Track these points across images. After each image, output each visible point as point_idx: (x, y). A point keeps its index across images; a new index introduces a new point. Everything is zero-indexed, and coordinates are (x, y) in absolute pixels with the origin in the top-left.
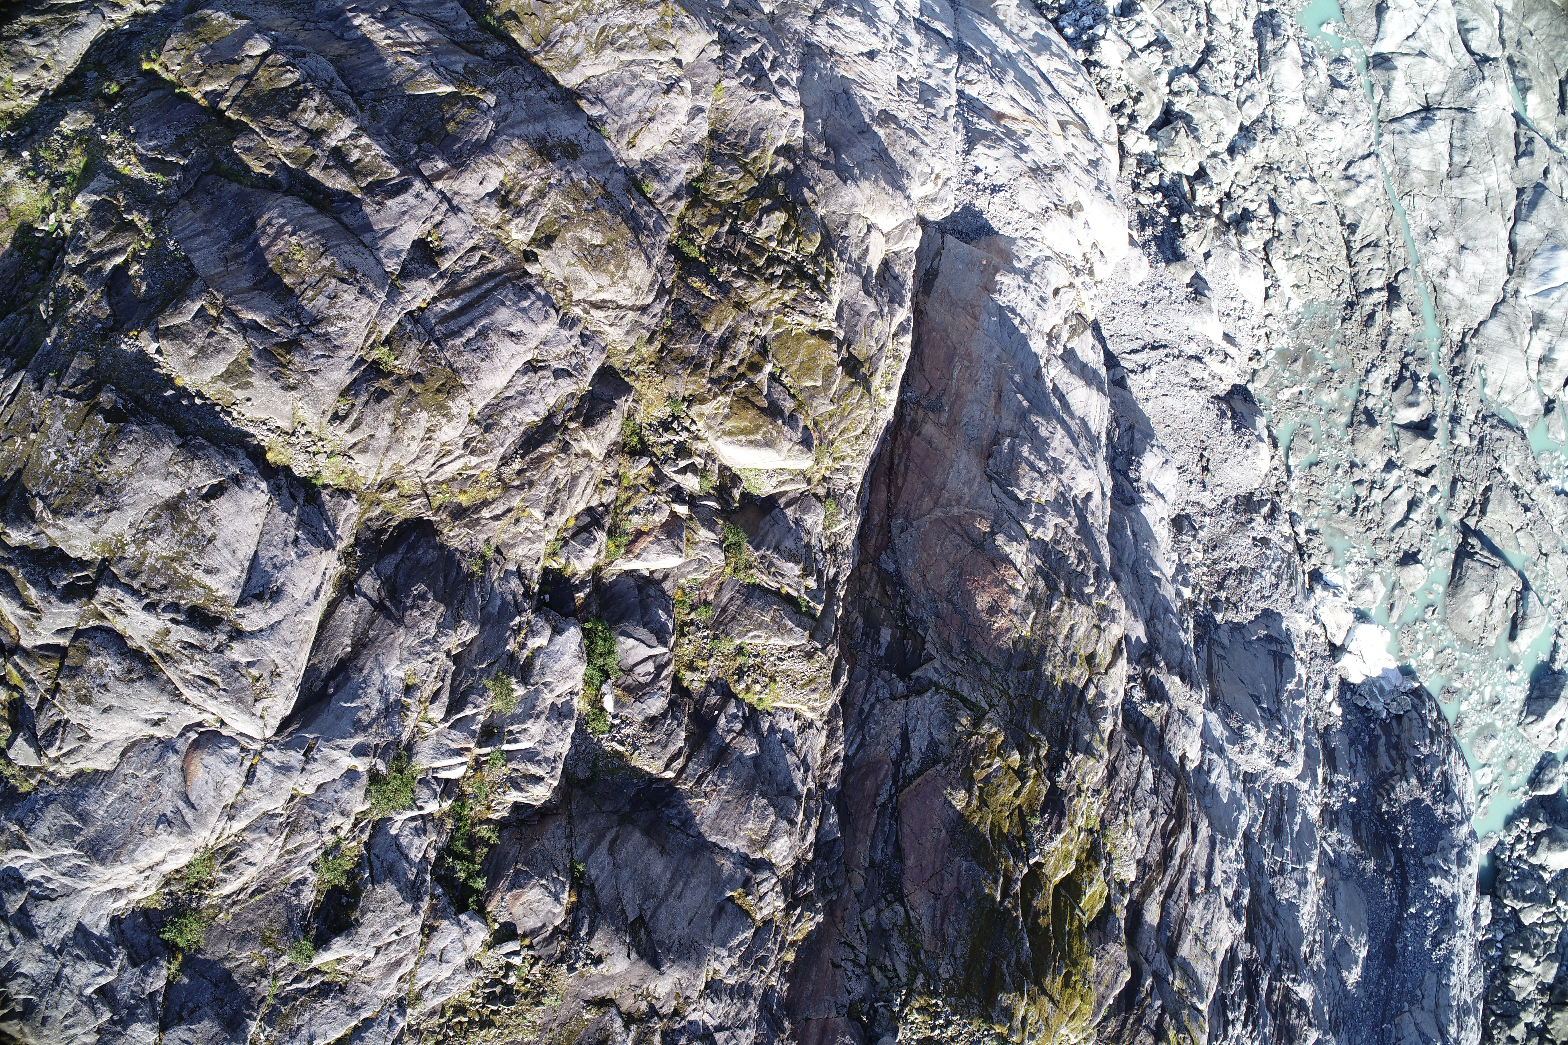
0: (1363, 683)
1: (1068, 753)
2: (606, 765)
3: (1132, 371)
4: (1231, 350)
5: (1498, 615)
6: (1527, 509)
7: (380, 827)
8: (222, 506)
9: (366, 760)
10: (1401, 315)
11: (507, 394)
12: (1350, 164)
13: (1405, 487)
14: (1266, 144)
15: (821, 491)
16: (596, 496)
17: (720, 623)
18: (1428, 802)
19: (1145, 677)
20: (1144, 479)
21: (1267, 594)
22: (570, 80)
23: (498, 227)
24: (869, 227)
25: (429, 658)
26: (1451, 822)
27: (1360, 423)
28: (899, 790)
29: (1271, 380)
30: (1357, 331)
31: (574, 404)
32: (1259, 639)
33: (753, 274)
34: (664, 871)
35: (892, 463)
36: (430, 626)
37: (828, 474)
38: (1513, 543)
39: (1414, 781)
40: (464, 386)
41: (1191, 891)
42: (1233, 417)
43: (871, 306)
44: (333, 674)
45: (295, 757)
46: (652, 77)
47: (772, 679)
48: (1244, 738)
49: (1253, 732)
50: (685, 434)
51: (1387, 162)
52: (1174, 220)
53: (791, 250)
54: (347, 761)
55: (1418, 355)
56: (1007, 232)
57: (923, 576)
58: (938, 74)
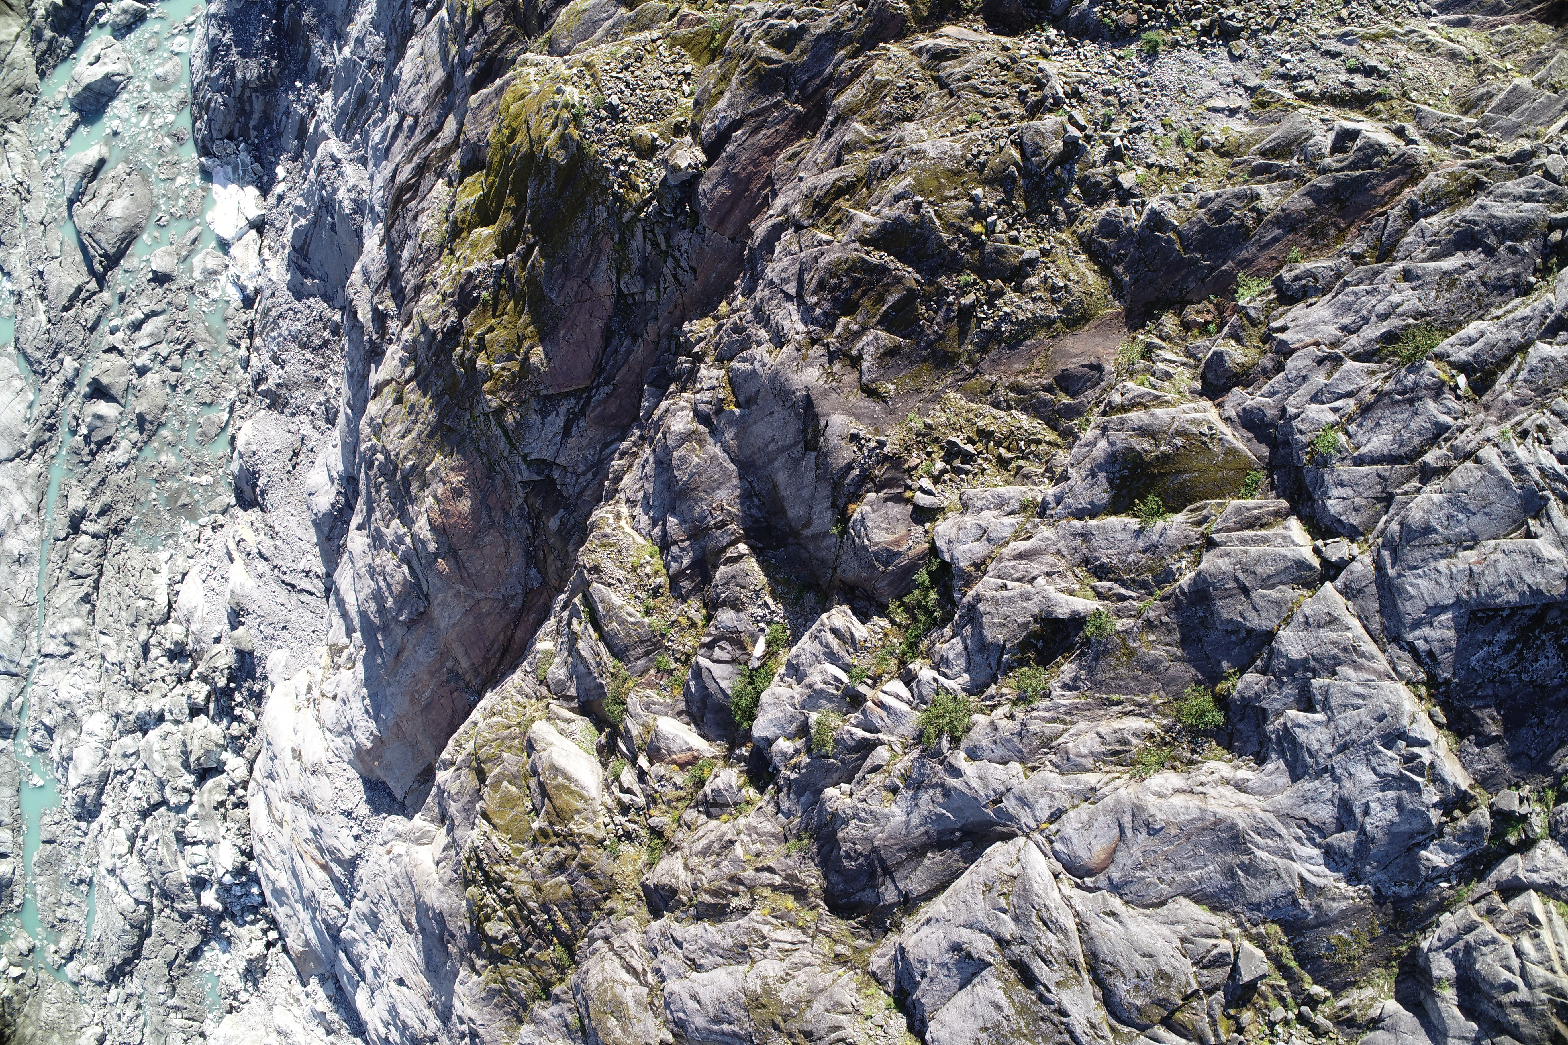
0: (248, 184)
1: (439, 337)
2: (789, 593)
3: (317, 577)
4: (232, 546)
5: (105, 190)
6: (41, 274)
7: (976, 689)
9: (953, 761)
11: (721, 961)
12: (65, 656)
15: (544, 690)
16: (700, 822)
17: (654, 644)
18: (234, 50)
19: (382, 336)
20: (334, 491)
21: (291, 313)
24: (437, 864)
25: (864, 805)
26: (223, 21)
28: (588, 389)
31: (678, 914)
32: (314, 278)
33: (521, 904)
34: (777, 470)
35: (503, 655)
36: (853, 830)
37: (533, 701)
38: (66, 248)
39: (239, 75)
40: (745, 995)
41: (416, 122)
42: (256, 485)
44: (952, 845)
45: (1010, 804)
47: (634, 569)
48: (354, 202)
49: (346, 203)
51: (34, 641)
54: (969, 768)
55: (77, 459)
56: (353, 773)
57: (507, 552)
58: (360, 931)
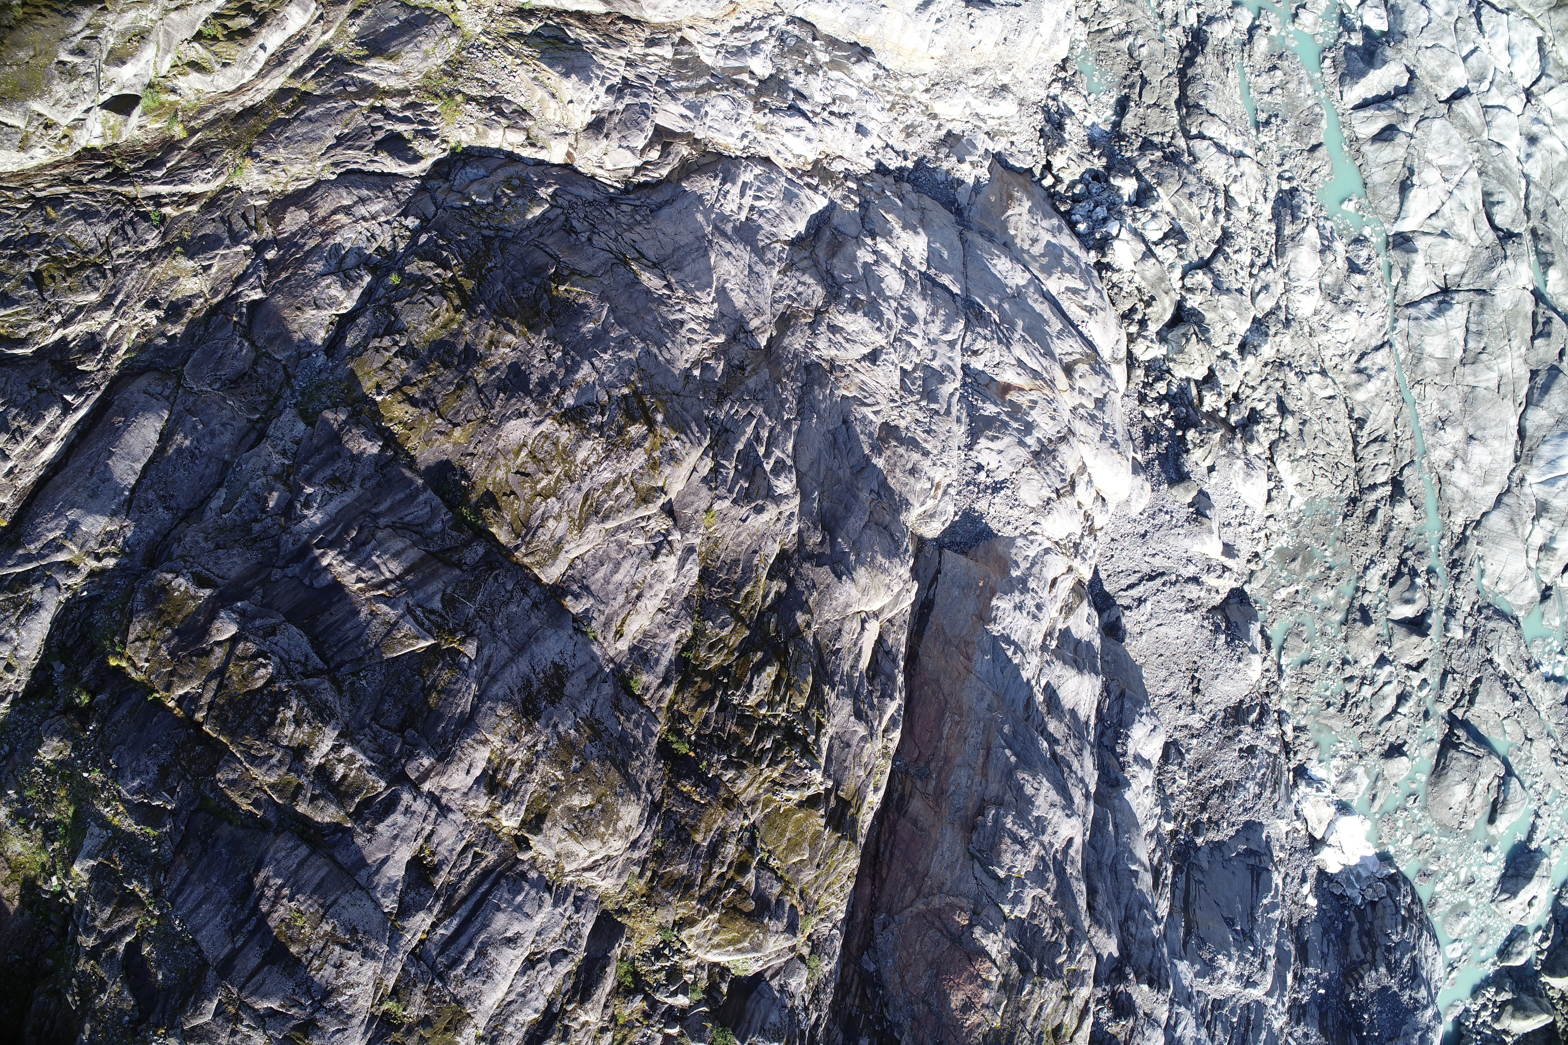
0: (1340, 873)
3: (1128, 608)
4: (1229, 563)
5: (1479, 801)
6: (1515, 698)
10: (1404, 511)
12: (1363, 356)
13: (1395, 682)
14: (1277, 339)
18: (1396, 989)
19: (1113, 995)
20: (1131, 752)
21: (1248, 805)
22: (553, 574)
23: (488, 816)
26: (1416, 1007)
27: (1355, 620)
29: (1269, 580)
30: (1357, 527)
32: (1238, 854)
38: (1498, 731)
39: (1383, 970)
42: (1227, 628)
43: (861, 730)
46: (640, 542)
48: (1215, 969)
49: (1224, 962)
50: (676, 957)
51: (1400, 350)
52: (1180, 433)
53: (782, 710)
55: (1418, 550)
56: (1007, 532)
57: (902, 977)
58: (942, 349)
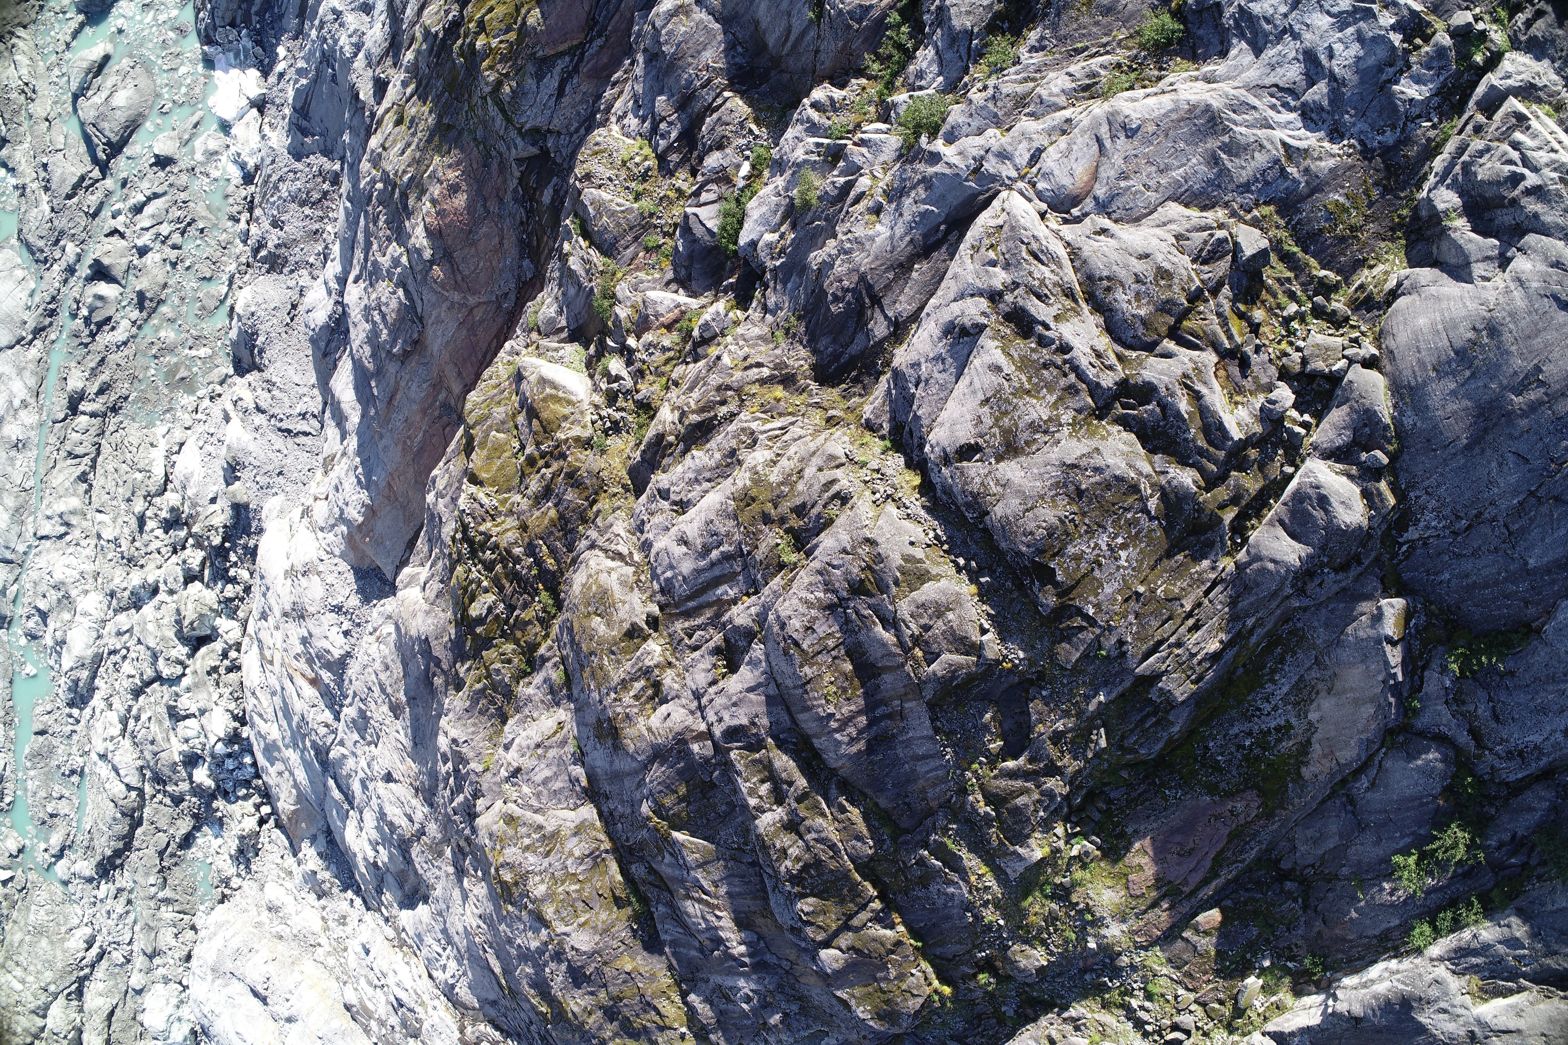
0: (250, 67)
1: (441, 35)
4: (229, 407)
5: (110, 82)
6: (45, 166)
7: (950, 87)
8: (965, 435)
9: (933, 150)
10: (76, 382)
11: (709, 485)
12: (61, 537)
13: (138, 227)
14: (124, 585)
15: (534, 336)
16: (686, 372)
17: (643, 227)
21: (292, 176)
22: (588, 812)
23: (670, 664)
24: (424, 590)
25: (849, 236)
27: (151, 300)
28: (582, 45)
29: (211, 370)
30: (119, 384)
31: (665, 462)
32: (314, 135)
33: (507, 556)
36: (840, 268)
37: (523, 351)
38: (71, 141)
40: (734, 499)
42: (254, 346)
44: (937, 246)
45: (991, 166)
46: (526, 789)
47: (624, 164)
49: (346, 49)
50: (604, 413)
51: (30, 526)
52: (227, 545)
53: (474, 575)
54: (949, 152)
55: (77, 341)
56: (344, 566)
57: (501, 243)
58: (349, 743)
